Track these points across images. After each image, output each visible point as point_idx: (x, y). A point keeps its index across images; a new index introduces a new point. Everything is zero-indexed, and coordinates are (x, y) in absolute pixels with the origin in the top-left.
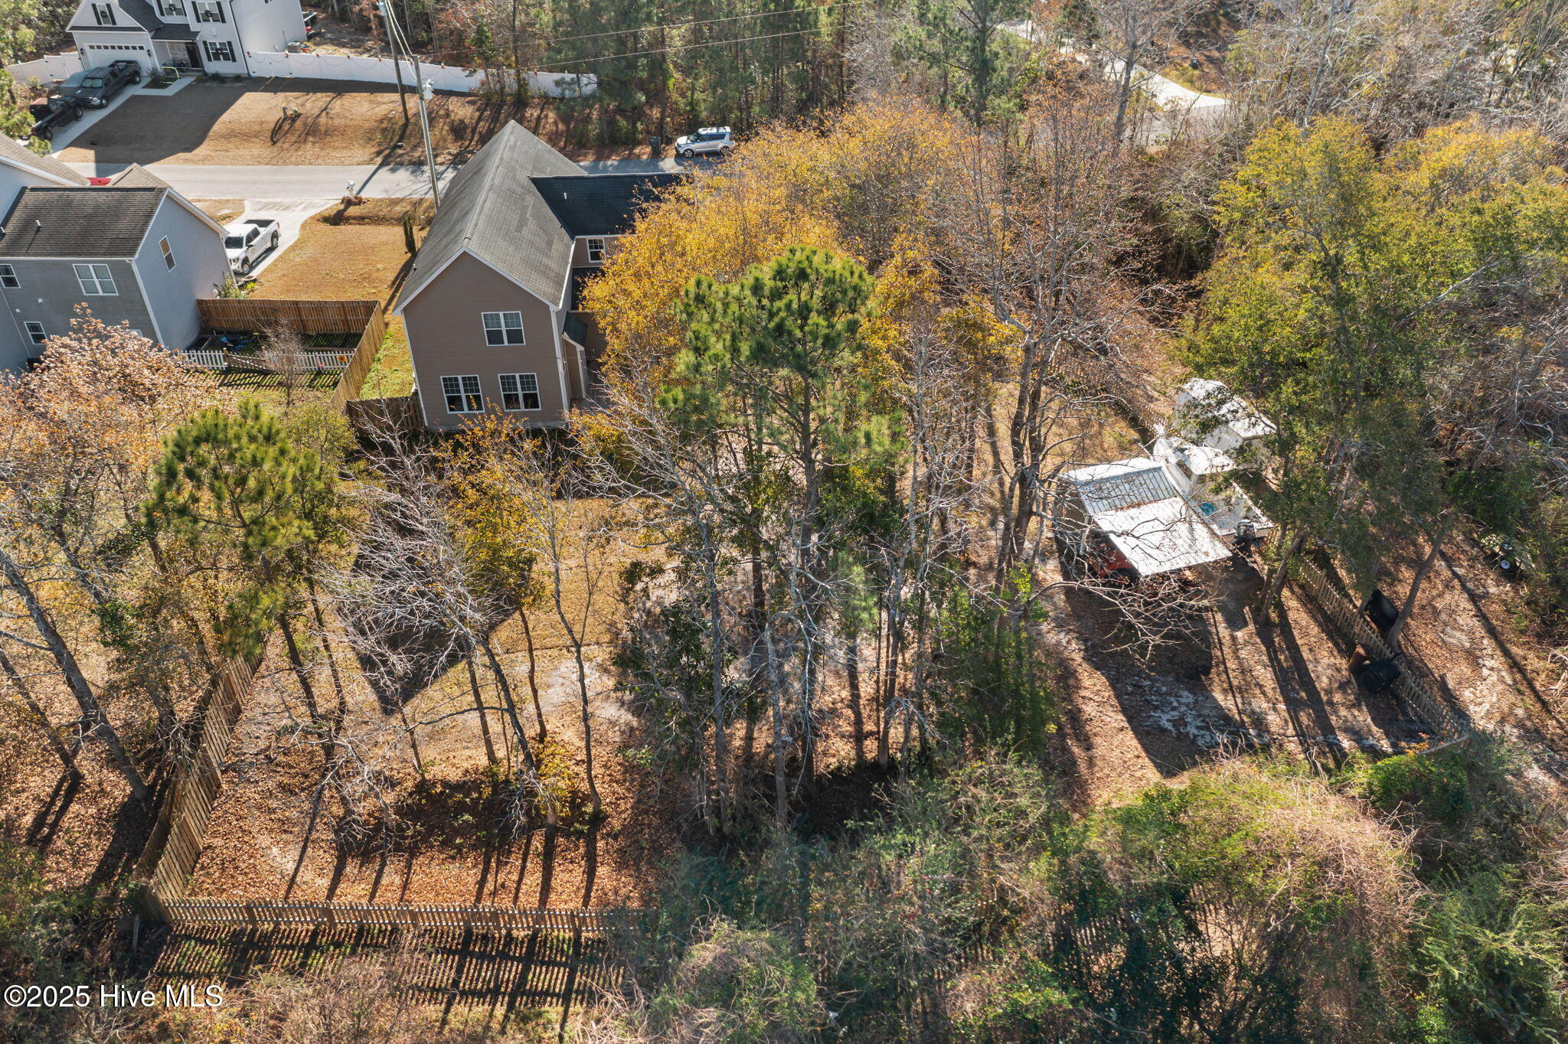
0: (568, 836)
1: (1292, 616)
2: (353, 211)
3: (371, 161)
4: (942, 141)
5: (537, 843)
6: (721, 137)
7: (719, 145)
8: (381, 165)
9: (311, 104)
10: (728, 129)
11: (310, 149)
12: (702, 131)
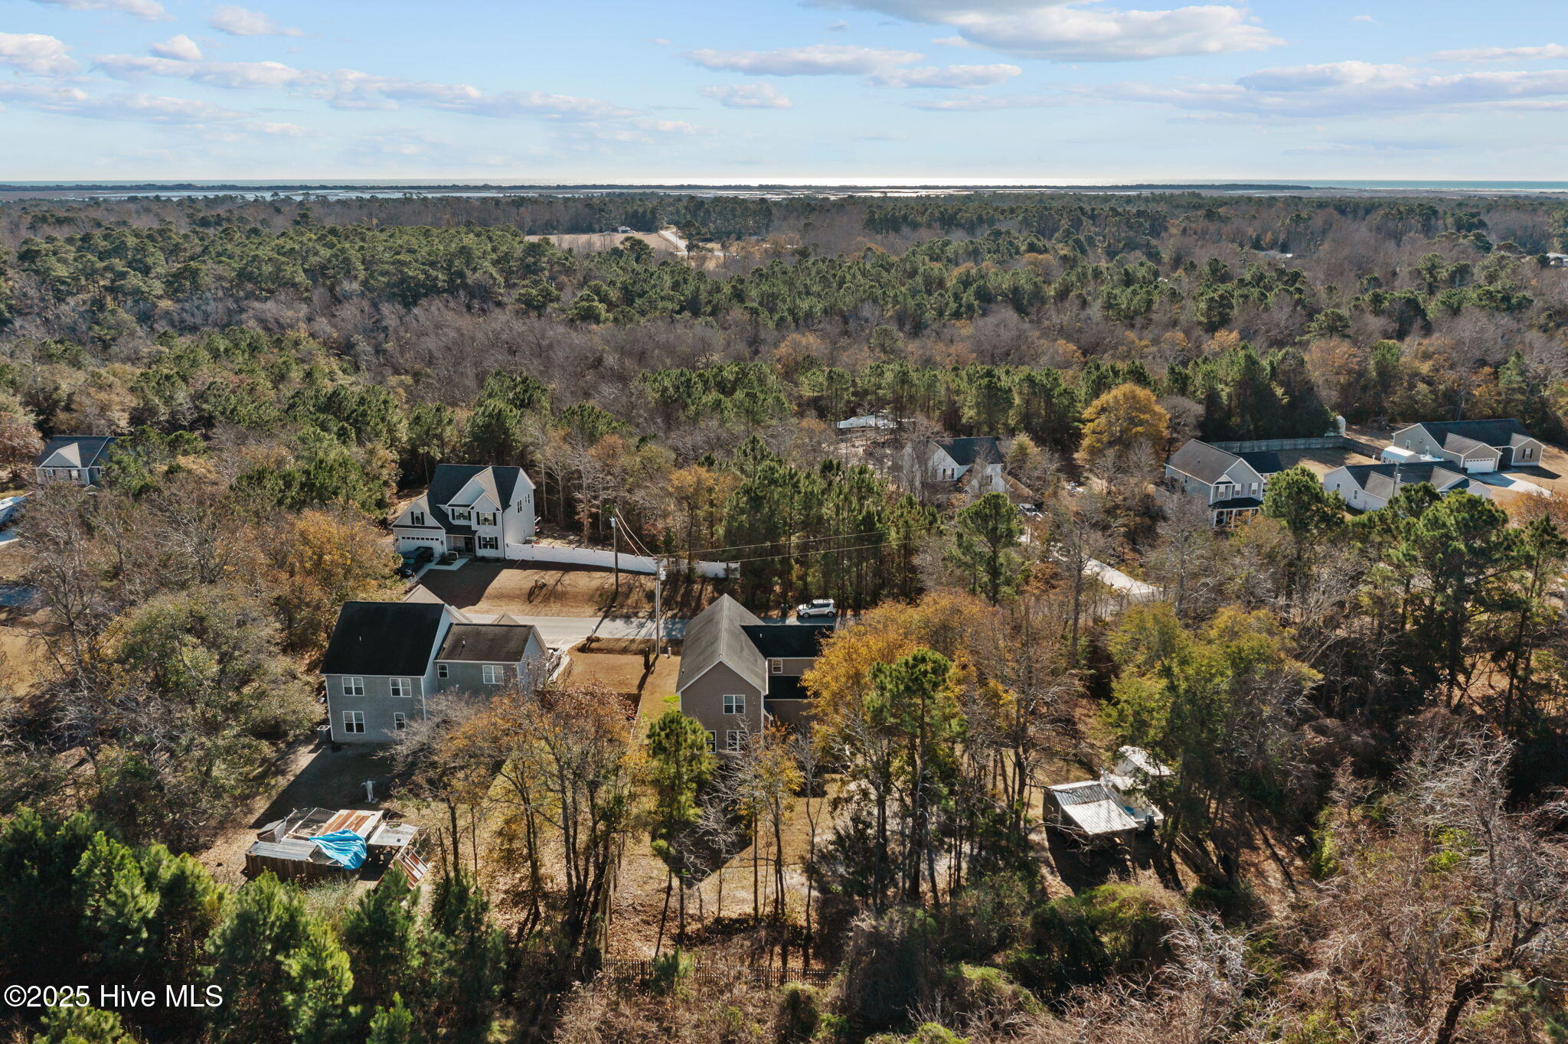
0: (793, 946)
1: (1178, 866)
2: (594, 645)
3: (595, 615)
4: (975, 609)
5: (777, 949)
6: (828, 605)
7: (826, 610)
8: (605, 617)
9: (550, 577)
10: (832, 601)
11: (555, 607)
12: (815, 602)
